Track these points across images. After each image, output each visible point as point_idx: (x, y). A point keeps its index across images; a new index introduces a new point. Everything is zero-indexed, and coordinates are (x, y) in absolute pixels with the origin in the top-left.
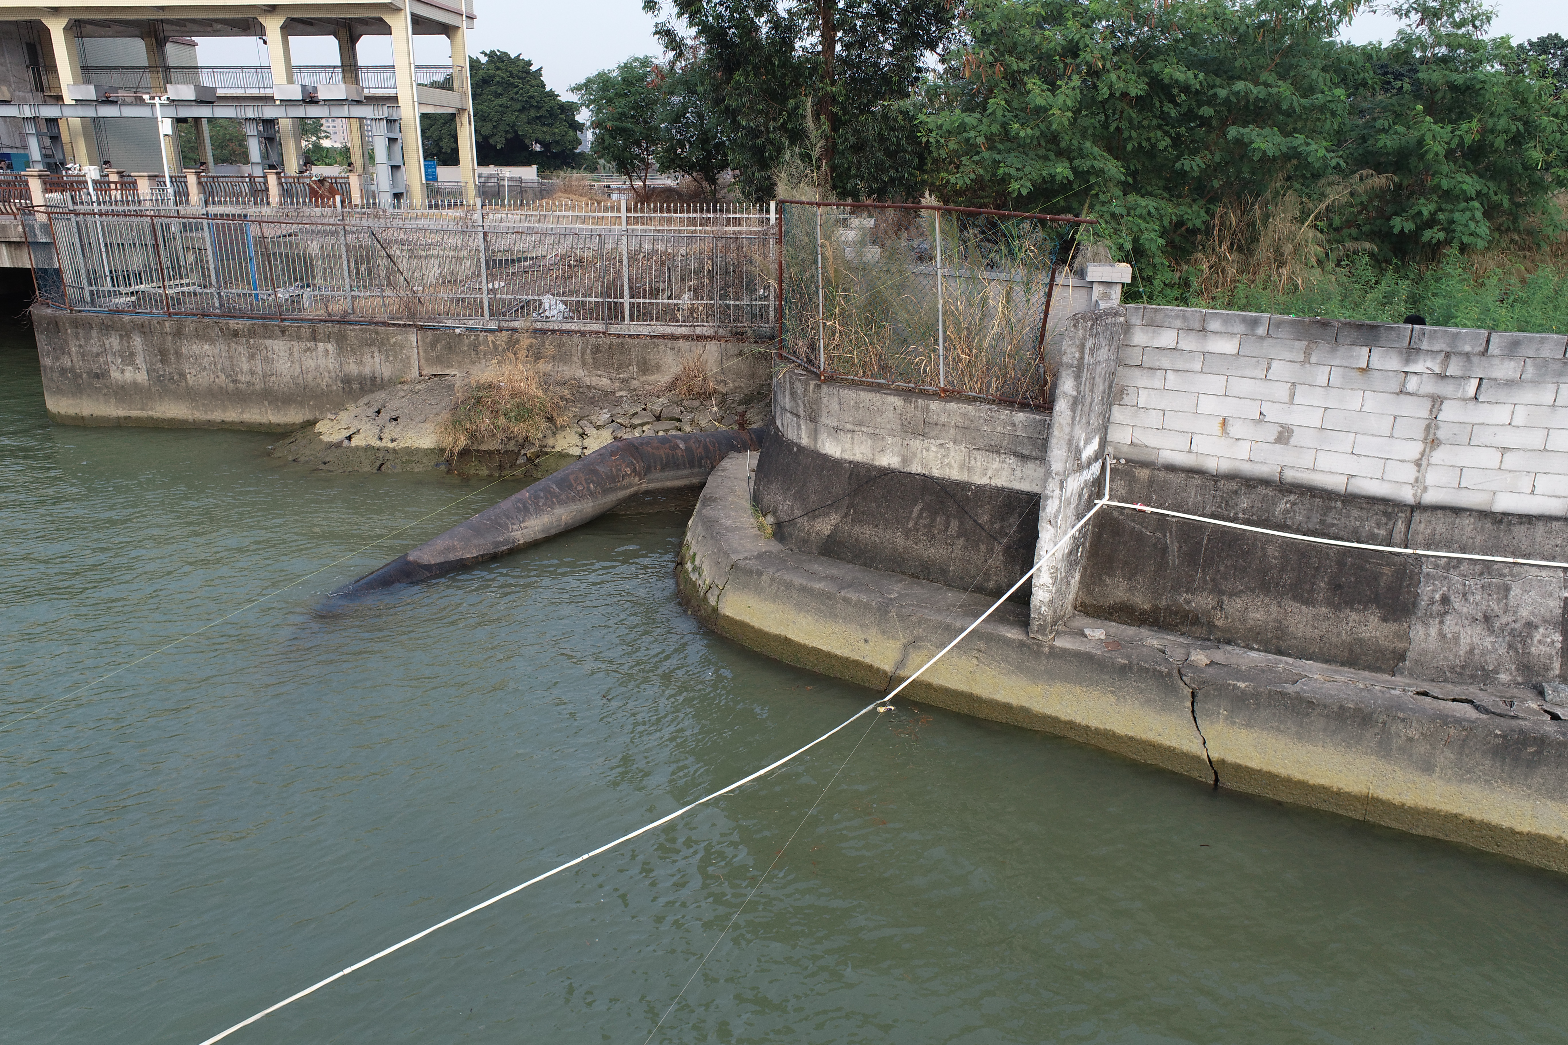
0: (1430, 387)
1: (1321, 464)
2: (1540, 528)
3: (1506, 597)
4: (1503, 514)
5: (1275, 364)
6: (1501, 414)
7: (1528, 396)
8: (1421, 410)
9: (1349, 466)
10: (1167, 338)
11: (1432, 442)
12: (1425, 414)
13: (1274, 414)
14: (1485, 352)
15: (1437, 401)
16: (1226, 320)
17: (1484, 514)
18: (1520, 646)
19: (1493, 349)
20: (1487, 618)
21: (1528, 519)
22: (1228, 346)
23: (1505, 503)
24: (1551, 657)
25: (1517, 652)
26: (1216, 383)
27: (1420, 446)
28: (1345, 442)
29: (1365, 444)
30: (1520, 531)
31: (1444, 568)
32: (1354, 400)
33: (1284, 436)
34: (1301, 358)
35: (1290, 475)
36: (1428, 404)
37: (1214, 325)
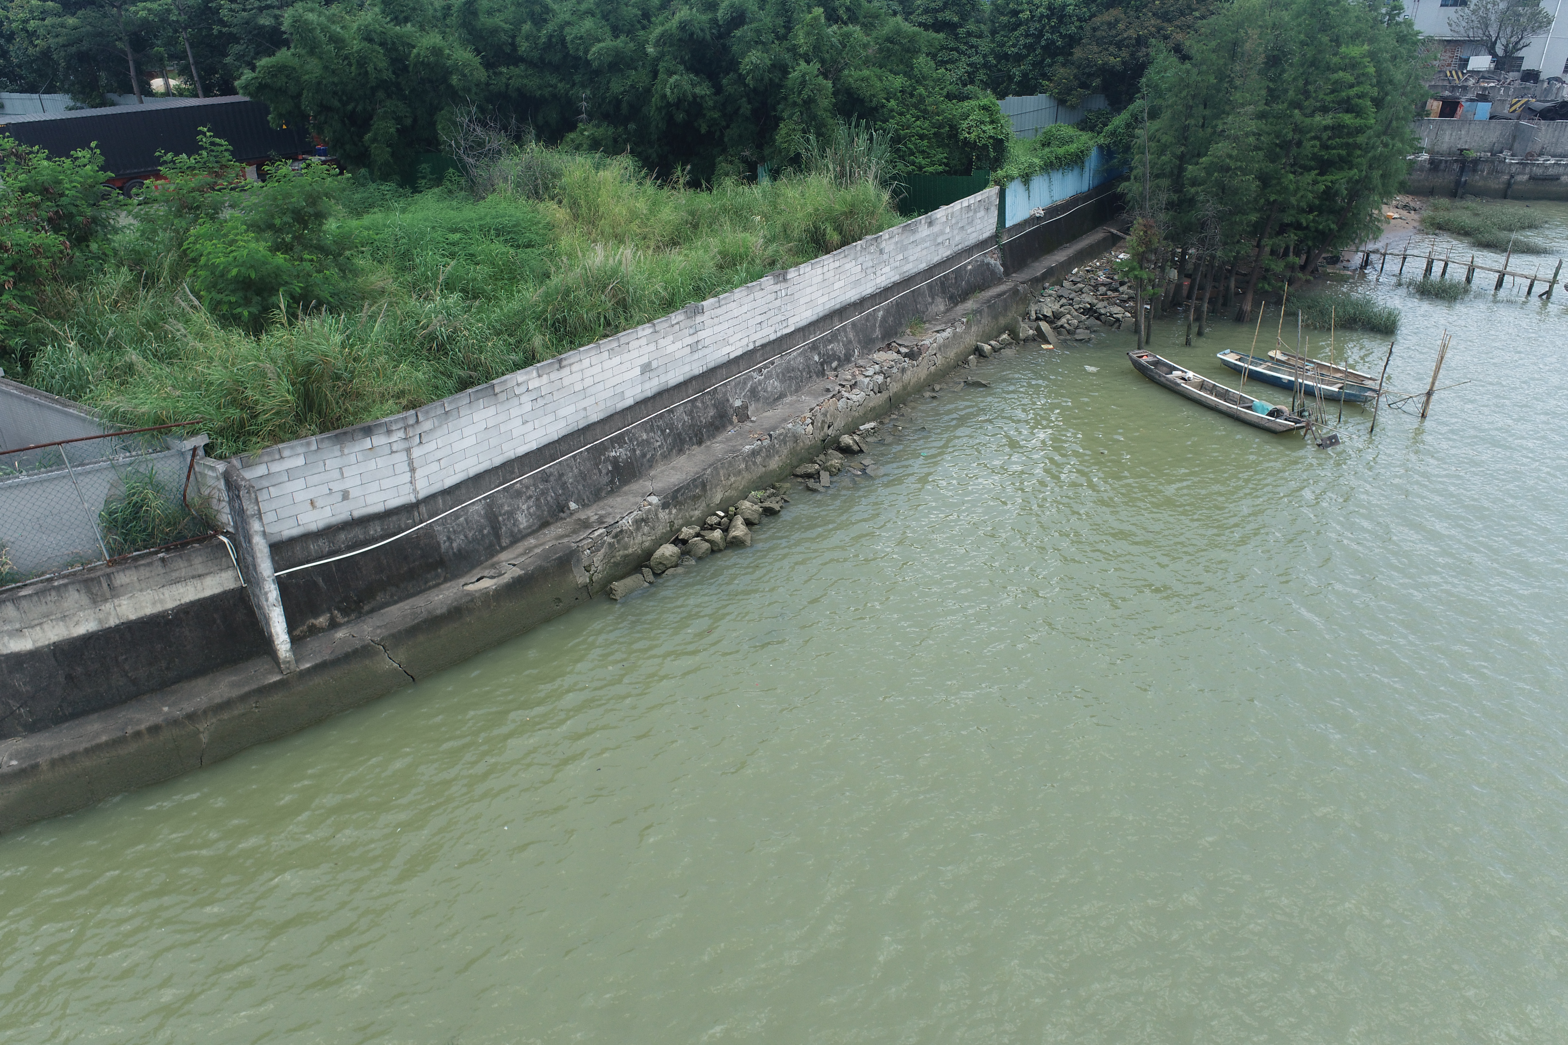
0: (403, 445)
1: (369, 502)
2: (464, 487)
3: (468, 524)
4: (450, 488)
5: (327, 462)
6: (432, 446)
7: (439, 433)
8: (403, 456)
9: (382, 496)
10: (261, 470)
11: (413, 470)
12: (406, 459)
13: (337, 487)
14: (417, 422)
15: (408, 450)
16: (292, 448)
17: (443, 492)
19: (421, 418)
20: (466, 537)
21: (458, 485)
22: (300, 461)
23: (449, 482)
26: (299, 484)
27: (409, 474)
28: (374, 486)
29: (386, 484)
30: (459, 492)
31: (441, 524)
32: (372, 465)
33: (345, 496)
34: (339, 454)
35: (357, 514)
36: (405, 453)
37: (286, 453)
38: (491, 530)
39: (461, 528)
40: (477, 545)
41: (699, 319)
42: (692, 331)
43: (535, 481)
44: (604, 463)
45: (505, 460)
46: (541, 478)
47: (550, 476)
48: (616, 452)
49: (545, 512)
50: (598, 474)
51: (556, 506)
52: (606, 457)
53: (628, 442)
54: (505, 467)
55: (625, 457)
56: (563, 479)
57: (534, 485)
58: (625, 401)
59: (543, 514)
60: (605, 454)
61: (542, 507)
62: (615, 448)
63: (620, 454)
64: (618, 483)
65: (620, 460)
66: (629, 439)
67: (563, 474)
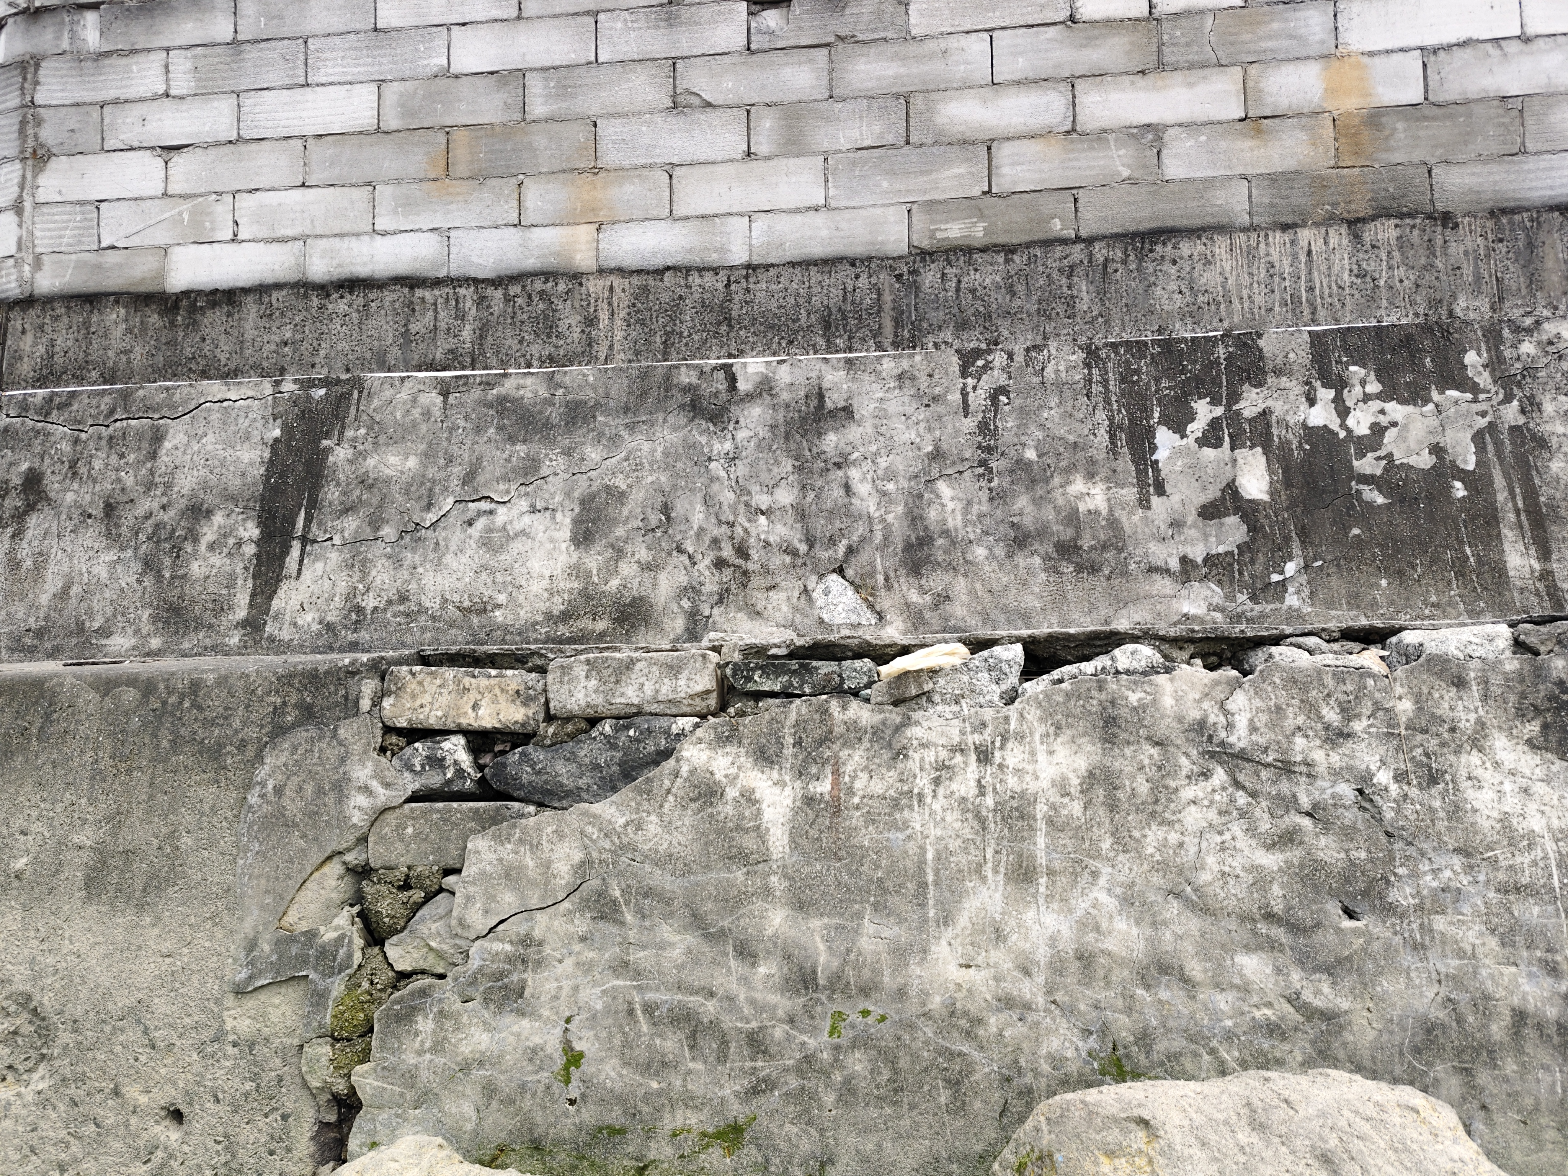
3: (153, 455)
4: (186, 293)
11: (34, 156)
12: (14, 100)
15: (30, 68)
17: (146, 299)
18: (167, 562)
20: (110, 509)
24: (231, 581)
25: (159, 576)
30: (214, 324)
36: (17, 77)
38: (251, 531)
39: (114, 458)
40: (137, 567)
43: (644, 394)
44: (1204, 441)
45: (531, 263)
46: (689, 389)
47: (750, 397)
48: (1343, 412)
49: (627, 569)
50: (1130, 493)
51: (720, 564)
52: (1234, 417)
53: (1484, 379)
54: (515, 289)
55: (1425, 461)
56: (831, 441)
57: (626, 410)
58: (1531, 163)
59: (611, 570)
60: (1234, 397)
61: (620, 532)
62: (1340, 384)
63: (1378, 430)
64: (1292, 600)
65: (1367, 465)
66: (1495, 364)
67: (847, 412)
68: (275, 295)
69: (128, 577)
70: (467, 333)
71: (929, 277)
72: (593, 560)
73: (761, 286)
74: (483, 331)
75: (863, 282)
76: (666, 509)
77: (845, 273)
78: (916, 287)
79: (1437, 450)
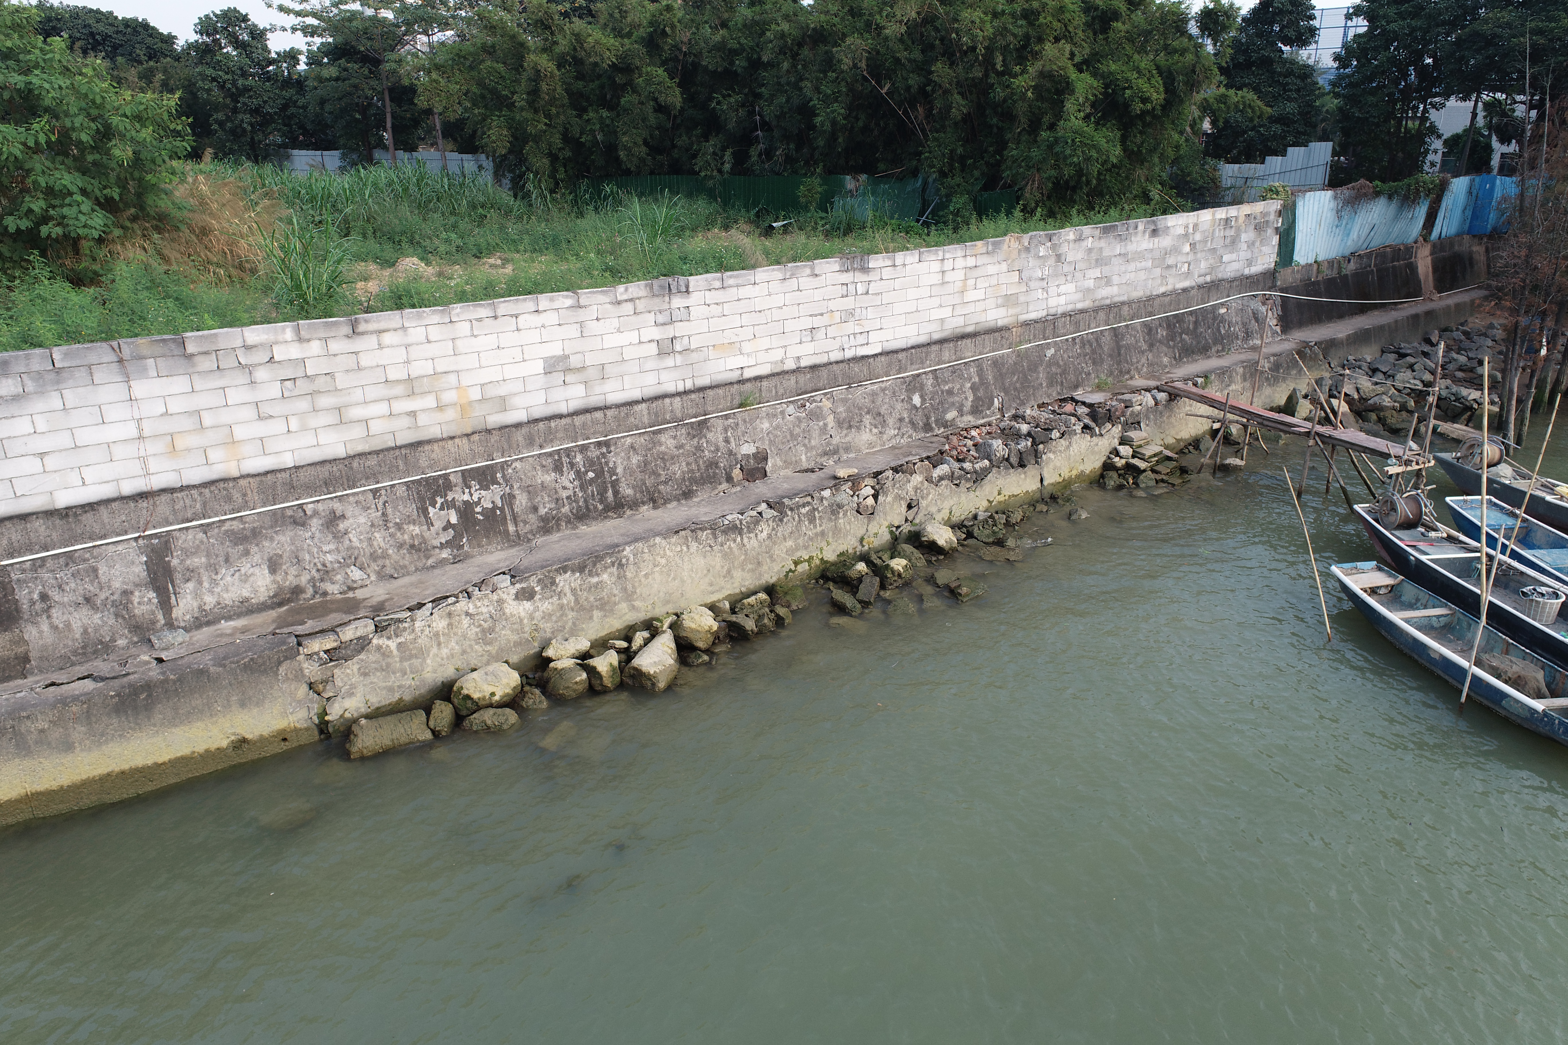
2: (103, 511)
3: (97, 577)
4: (67, 508)
6: (22, 426)
7: (38, 405)
17: (50, 514)
18: (124, 612)
20: (88, 600)
21: (90, 507)
23: (63, 499)
24: (153, 613)
25: (124, 618)
30: (88, 518)
31: (31, 570)
38: (152, 595)
39: (79, 581)
40: (112, 617)
41: (678, 302)
42: (661, 319)
43: (276, 521)
44: (441, 509)
45: (214, 476)
46: (291, 517)
47: (311, 517)
48: (471, 495)
49: (290, 578)
50: (425, 527)
51: (318, 570)
52: (446, 501)
53: (501, 481)
54: (213, 488)
55: (490, 506)
56: (342, 526)
57: (272, 527)
58: (508, 413)
59: (285, 580)
60: (446, 495)
61: (284, 567)
62: (470, 487)
63: (480, 499)
64: (466, 548)
65: (478, 509)
66: (504, 476)
67: (343, 517)
68: (113, 504)
69: (111, 621)
70: (198, 506)
71: (355, 464)
72: (279, 578)
73: (302, 473)
74: (204, 504)
75: (335, 469)
76: (297, 557)
77: (328, 467)
78: (352, 468)
79: (493, 502)
